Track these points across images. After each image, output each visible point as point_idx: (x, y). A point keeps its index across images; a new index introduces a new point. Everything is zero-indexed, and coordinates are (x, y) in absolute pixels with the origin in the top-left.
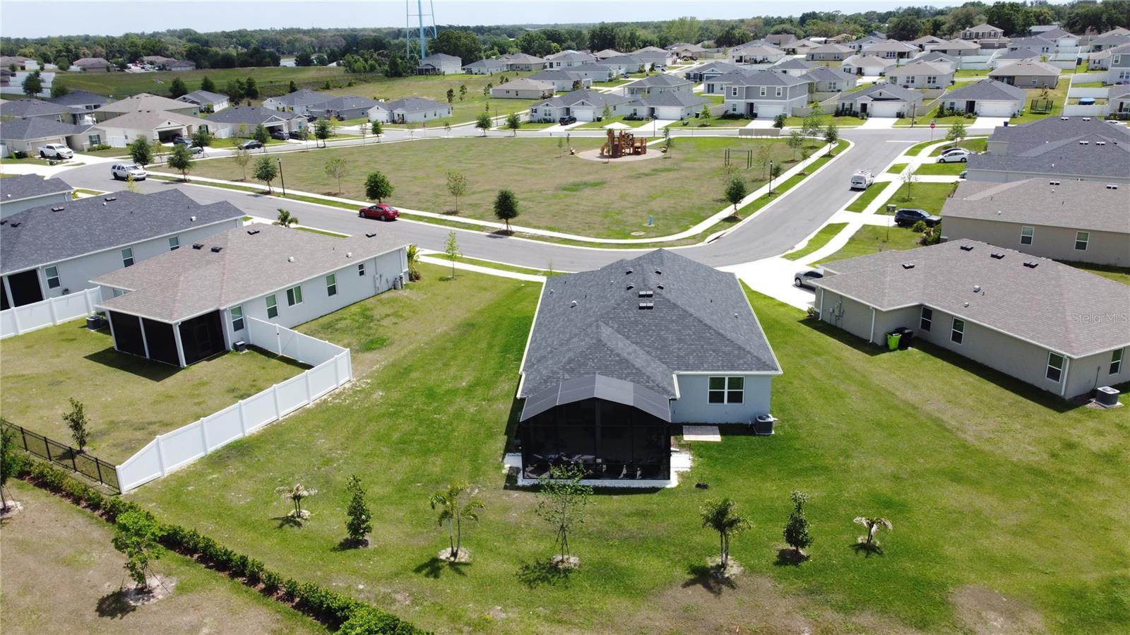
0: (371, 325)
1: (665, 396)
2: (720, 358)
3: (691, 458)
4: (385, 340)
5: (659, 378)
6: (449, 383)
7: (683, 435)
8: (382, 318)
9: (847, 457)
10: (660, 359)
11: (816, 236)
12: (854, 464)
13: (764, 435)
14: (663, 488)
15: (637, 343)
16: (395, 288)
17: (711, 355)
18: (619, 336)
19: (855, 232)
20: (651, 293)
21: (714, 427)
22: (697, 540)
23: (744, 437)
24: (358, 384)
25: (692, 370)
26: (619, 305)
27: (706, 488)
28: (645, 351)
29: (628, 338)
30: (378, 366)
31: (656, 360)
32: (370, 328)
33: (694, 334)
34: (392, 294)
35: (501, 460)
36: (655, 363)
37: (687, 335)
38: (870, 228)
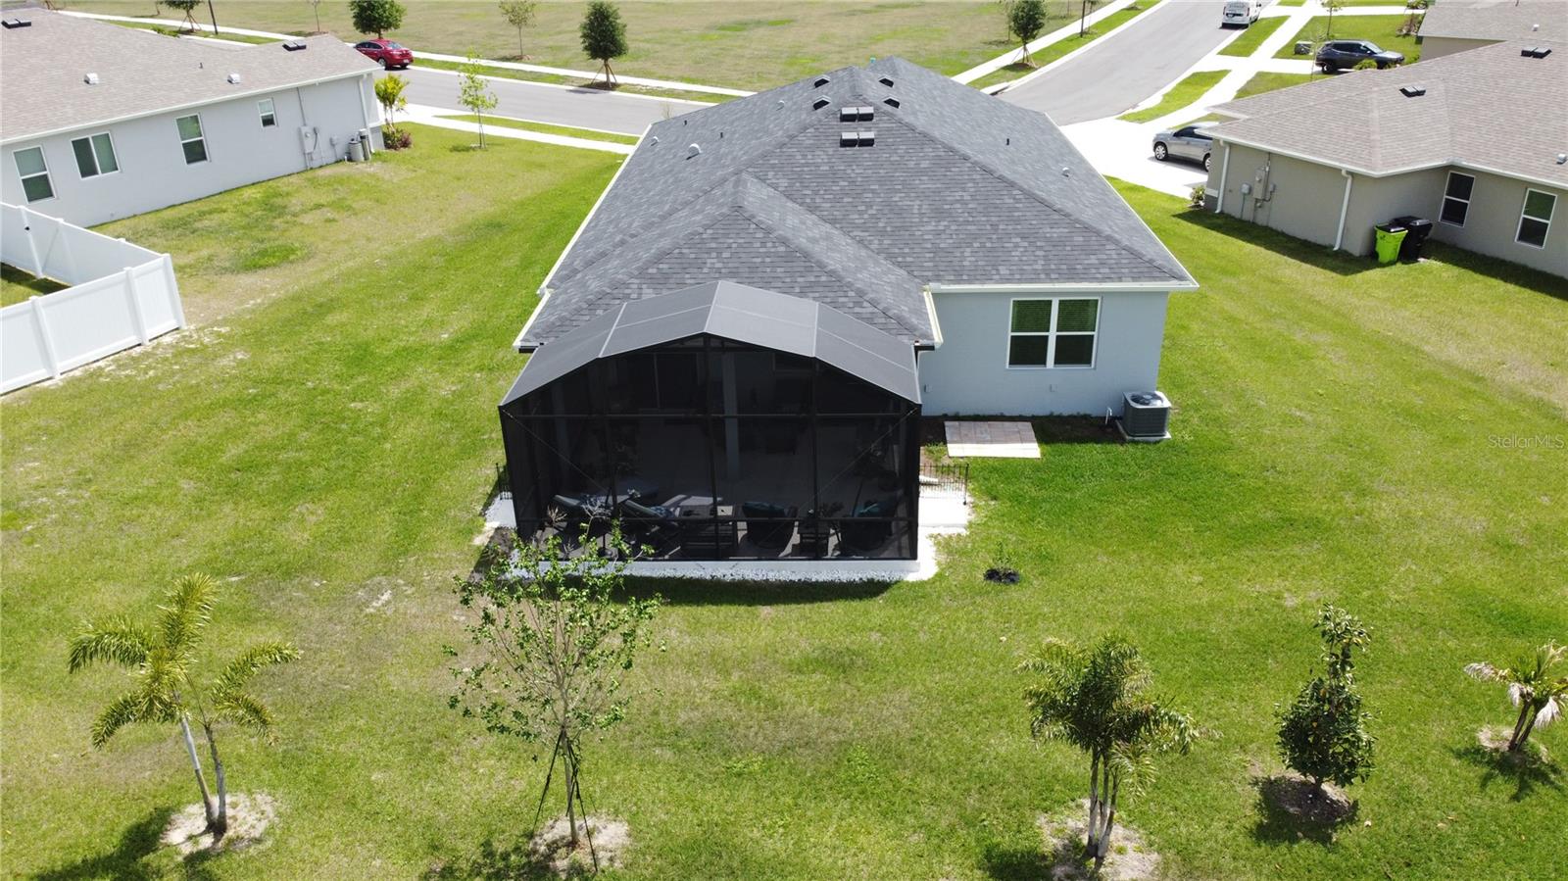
0: (277, 222)
1: (905, 340)
2: (1038, 253)
3: (969, 500)
4: (293, 251)
5: (888, 298)
6: (410, 334)
7: (945, 443)
8: (304, 211)
9: (1362, 493)
10: (890, 257)
11: (1175, 89)
12: (1384, 510)
13: (1148, 443)
14: (897, 582)
15: (833, 222)
16: (350, 160)
17: (1016, 246)
18: (790, 204)
19: (1245, 82)
20: (869, 110)
21: (1020, 425)
22: (1002, 750)
23: (1098, 446)
24: (195, 336)
25: (969, 282)
26: (792, 137)
27: (1013, 581)
28: (853, 238)
29: (812, 209)
30: (259, 301)
31: (881, 258)
32: (271, 228)
33: (973, 198)
34: (345, 169)
35: (479, 508)
36: (877, 263)
37: (957, 201)
38: (1272, 77)
